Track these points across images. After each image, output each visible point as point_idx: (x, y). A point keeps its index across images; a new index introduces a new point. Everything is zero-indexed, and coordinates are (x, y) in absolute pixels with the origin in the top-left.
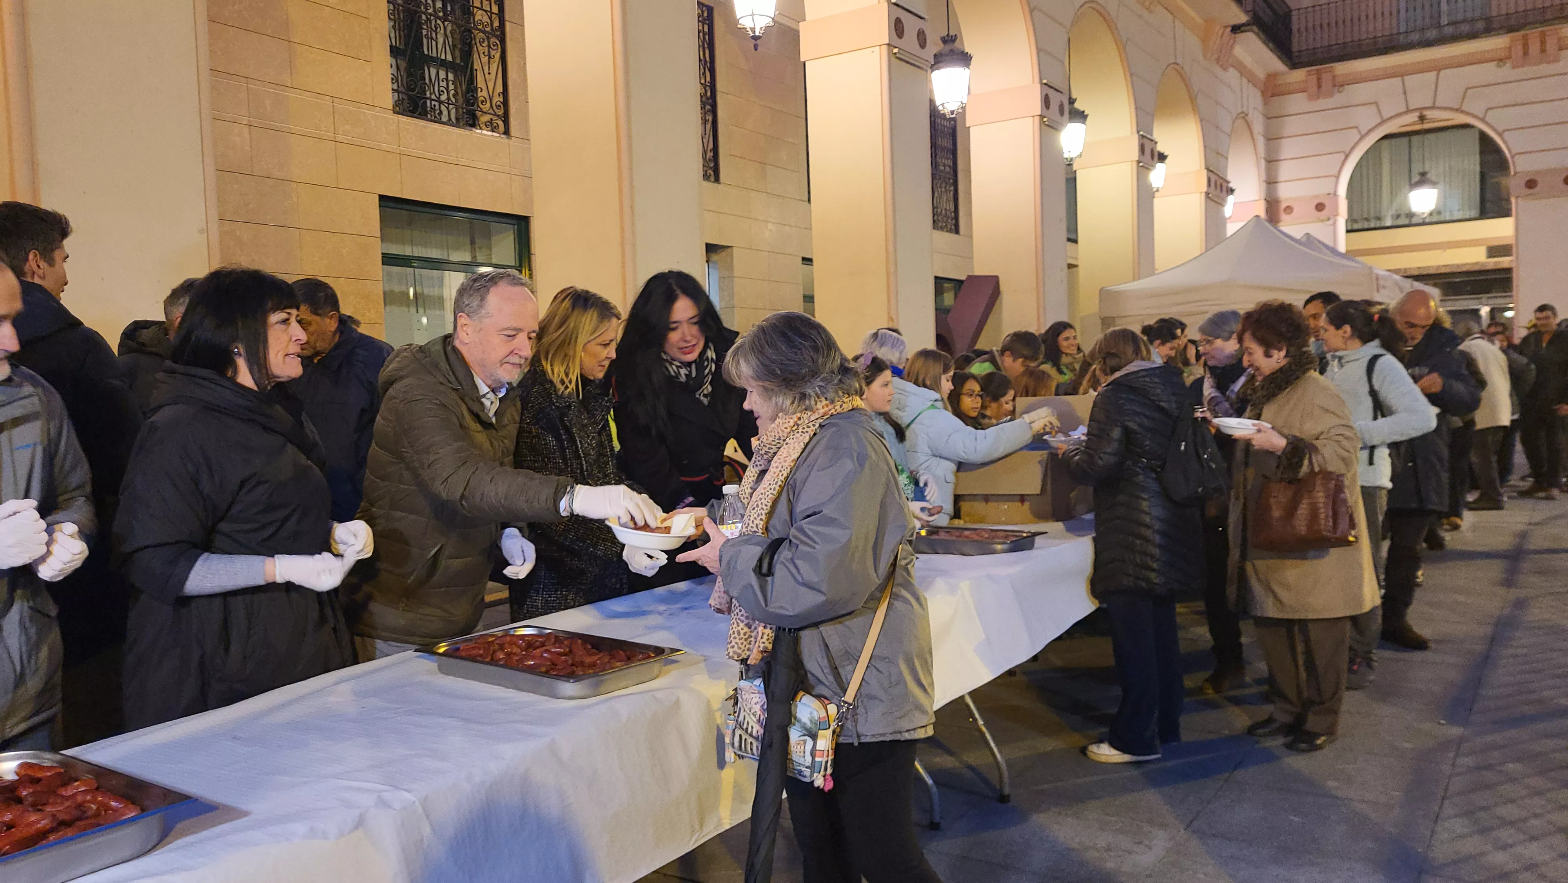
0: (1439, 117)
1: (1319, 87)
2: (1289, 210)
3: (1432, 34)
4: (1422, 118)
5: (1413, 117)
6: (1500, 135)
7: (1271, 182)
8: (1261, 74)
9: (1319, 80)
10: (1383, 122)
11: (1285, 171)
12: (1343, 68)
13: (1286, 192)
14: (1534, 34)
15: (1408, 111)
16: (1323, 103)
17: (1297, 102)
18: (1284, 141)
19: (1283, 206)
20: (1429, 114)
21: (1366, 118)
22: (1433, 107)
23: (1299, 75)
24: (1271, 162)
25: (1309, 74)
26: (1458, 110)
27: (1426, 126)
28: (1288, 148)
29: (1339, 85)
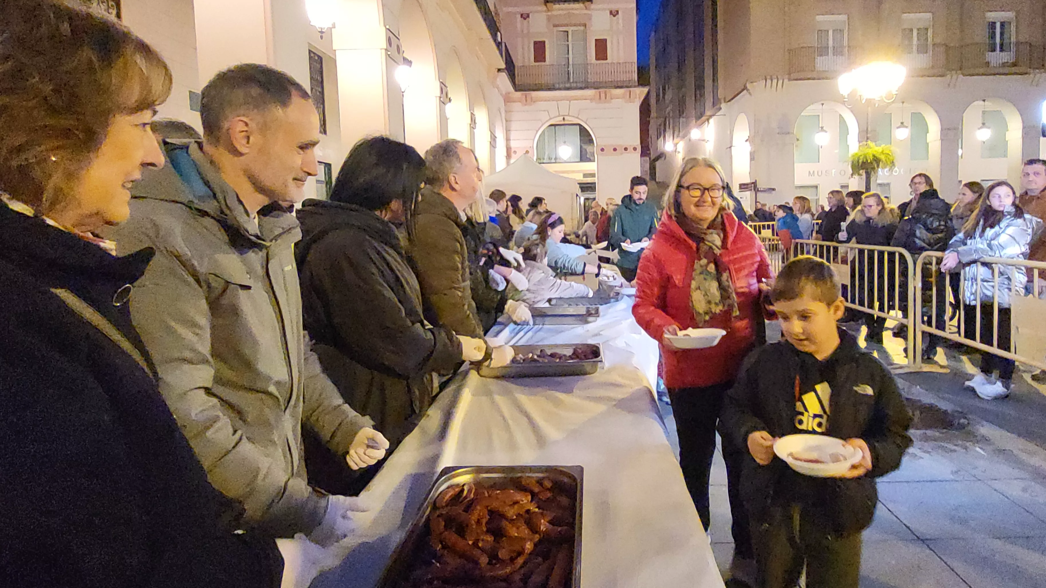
0: (569, 120)
1: (526, 101)
2: (515, 152)
3: (568, 85)
4: (564, 119)
5: (562, 118)
6: (592, 130)
7: (508, 140)
8: (504, 93)
9: (526, 97)
10: (551, 119)
11: (513, 135)
12: (534, 94)
13: (513, 144)
14: (602, 90)
15: (559, 116)
16: (527, 107)
17: (517, 106)
18: (512, 123)
19: (513, 150)
20: (566, 118)
21: (545, 116)
22: (568, 115)
23: (519, 94)
24: (508, 131)
25: (522, 94)
26: (577, 118)
27: (566, 122)
28: (514, 125)
29: (533, 101)
